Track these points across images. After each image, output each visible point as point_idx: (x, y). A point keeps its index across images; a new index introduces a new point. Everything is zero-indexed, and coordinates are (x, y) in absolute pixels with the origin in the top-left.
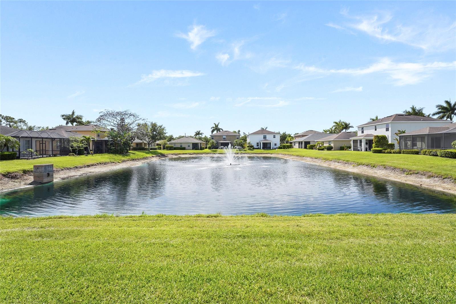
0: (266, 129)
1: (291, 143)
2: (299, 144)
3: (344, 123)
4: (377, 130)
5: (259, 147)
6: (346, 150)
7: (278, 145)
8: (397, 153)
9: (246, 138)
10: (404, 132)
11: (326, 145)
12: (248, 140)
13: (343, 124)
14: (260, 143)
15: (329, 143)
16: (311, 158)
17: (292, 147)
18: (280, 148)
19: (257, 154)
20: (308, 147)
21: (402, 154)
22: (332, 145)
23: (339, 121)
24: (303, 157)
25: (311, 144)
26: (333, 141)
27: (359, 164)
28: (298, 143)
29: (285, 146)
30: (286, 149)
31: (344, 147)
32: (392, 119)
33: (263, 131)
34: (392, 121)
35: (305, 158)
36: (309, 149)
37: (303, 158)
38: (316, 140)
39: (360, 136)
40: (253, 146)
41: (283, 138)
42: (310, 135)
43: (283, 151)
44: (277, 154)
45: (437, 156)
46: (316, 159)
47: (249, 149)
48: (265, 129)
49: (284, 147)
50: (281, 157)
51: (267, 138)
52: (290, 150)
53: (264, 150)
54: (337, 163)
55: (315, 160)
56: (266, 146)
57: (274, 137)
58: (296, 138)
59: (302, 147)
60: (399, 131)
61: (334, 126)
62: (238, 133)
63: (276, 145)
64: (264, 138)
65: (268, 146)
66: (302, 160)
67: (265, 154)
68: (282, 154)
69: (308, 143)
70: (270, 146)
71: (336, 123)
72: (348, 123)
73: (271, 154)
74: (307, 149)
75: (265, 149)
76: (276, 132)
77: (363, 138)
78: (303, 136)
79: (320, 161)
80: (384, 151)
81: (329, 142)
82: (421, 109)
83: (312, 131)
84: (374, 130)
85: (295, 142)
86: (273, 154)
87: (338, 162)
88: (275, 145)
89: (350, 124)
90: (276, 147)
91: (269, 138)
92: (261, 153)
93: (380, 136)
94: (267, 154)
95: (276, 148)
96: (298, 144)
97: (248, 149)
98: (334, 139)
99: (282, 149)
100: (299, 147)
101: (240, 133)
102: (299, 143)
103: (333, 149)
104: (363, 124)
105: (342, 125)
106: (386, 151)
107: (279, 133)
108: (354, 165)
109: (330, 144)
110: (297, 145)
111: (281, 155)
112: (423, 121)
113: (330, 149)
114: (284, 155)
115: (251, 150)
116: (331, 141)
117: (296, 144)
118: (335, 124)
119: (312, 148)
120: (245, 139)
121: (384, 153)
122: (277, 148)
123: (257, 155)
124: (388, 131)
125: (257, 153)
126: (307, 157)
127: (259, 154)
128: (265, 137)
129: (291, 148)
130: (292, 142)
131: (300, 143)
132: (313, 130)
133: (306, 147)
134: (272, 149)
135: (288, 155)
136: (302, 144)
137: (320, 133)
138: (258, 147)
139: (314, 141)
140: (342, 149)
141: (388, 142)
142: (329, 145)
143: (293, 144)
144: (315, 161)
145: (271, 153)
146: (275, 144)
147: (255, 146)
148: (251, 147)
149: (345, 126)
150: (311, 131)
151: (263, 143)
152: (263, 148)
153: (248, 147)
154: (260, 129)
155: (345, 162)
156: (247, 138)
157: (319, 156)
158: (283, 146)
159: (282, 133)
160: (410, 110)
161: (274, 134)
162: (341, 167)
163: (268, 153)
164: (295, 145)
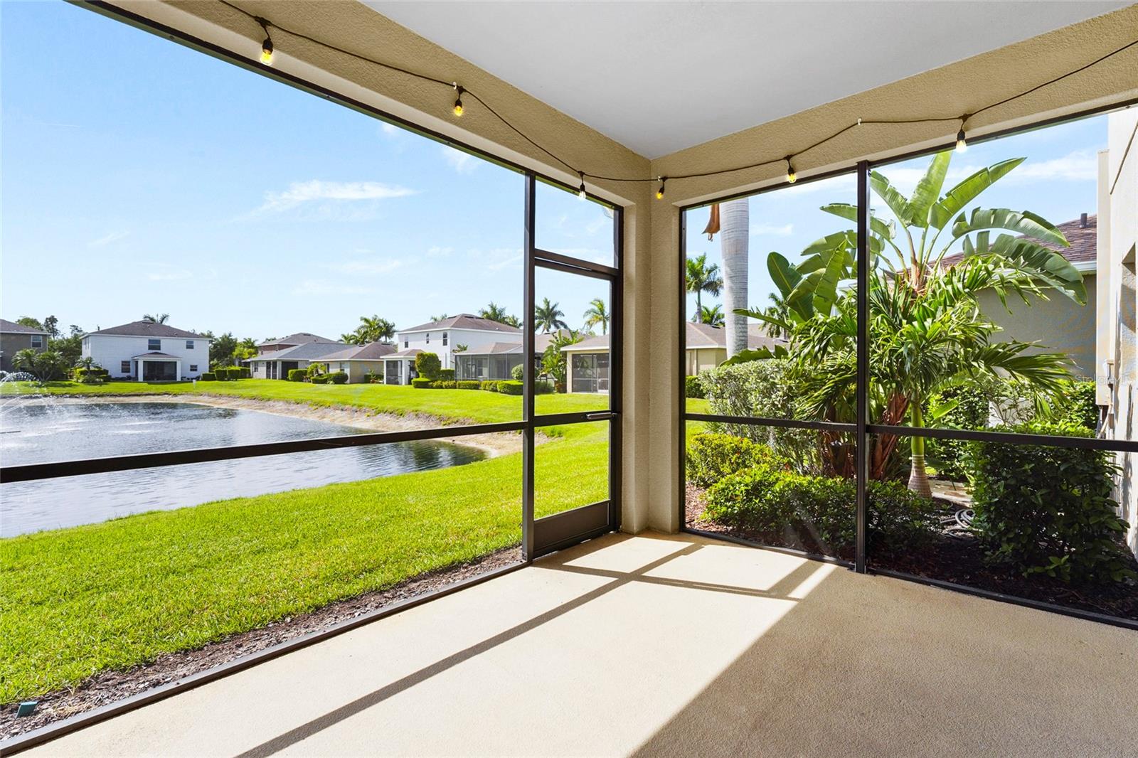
0: (163, 319)
1: (247, 364)
2: (268, 368)
3: (383, 322)
4: (430, 341)
5: (132, 374)
6: (373, 382)
7: (204, 368)
8: (450, 388)
9: (81, 343)
10: (465, 349)
11: (334, 371)
12: (87, 352)
13: (381, 324)
14: (137, 362)
15: (341, 367)
16: (288, 402)
17: (248, 375)
18: (206, 378)
19: (121, 395)
20: (289, 377)
21: (457, 390)
22: (347, 371)
23: (373, 316)
24: (269, 400)
25: (301, 368)
26: (349, 363)
27: (379, 412)
28: (265, 363)
29: (225, 372)
30: (229, 380)
31: (370, 376)
32: (454, 322)
33: (151, 328)
34: (452, 327)
35: (271, 403)
36: (295, 381)
37: (267, 404)
38: (310, 358)
39: (400, 354)
40: (106, 372)
41: (223, 349)
42: (301, 345)
43: (219, 385)
44: (193, 395)
45: (496, 391)
46: (298, 404)
47: (87, 382)
48: (158, 319)
49: (222, 376)
50: (206, 402)
51: (161, 348)
52: (241, 382)
53: (149, 383)
54: (339, 412)
55: (294, 407)
56: (160, 372)
57: (190, 346)
58: (264, 352)
59: (276, 375)
60: (459, 346)
61: (363, 327)
62: (47, 326)
63: (196, 370)
64: (150, 348)
65: (167, 371)
66: (260, 409)
67: (154, 395)
68: (209, 395)
69: (294, 365)
70: (173, 372)
71: (366, 320)
72: (390, 322)
73: (175, 395)
74: (288, 380)
75: (156, 381)
76: (198, 332)
77: (402, 357)
78: (281, 347)
79: (306, 409)
80: (431, 383)
81: (341, 363)
82: (503, 309)
83: (309, 335)
84: (426, 342)
85: (256, 363)
86: (181, 397)
87: (342, 410)
88: (191, 370)
89: (394, 326)
90: (194, 374)
91: (170, 348)
92: (137, 392)
93: (426, 355)
94: (159, 395)
95: (192, 379)
96: (265, 368)
97: (82, 382)
98: (352, 358)
99: (215, 380)
100: (268, 376)
101: (58, 326)
102: (268, 363)
103: (348, 381)
104: (409, 328)
105: (379, 327)
106: (435, 384)
107: (209, 336)
108: (369, 414)
109: (343, 370)
110: (262, 370)
111: (206, 398)
112: (498, 330)
113: (340, 379)
114: (215, 396)
115: (95, 383)
116: (346, 363)
117: (259, 368)
118: (363, 323)
119: (300, 377)
120: (72, 349)
121: (432, 387)
122: (197, 379)
123: (118, 398)
124: (446, 345)
125: (121, 392)
126: (278, 401)
127: (130, 396)
128: (154, 346)
129: (246, 378)
130: (249, 362)
131: (270, 365)
132: (309, 333)
133: (284, 377)
134: (179, 379)
135: (229, 396)
136: (275, 367)
137: (327, 342)
138: (125, 375)
139: (307, 362)
140: (366, 380)
141: (440, 367)
142: (341, 370)
143: (252, 368)
144: (293, 410)
145: (176, 392)
146: (191, 366)
147: (115, 371)
148: (98, 376)
149: (384, 329)
150: (305, 335)
151: (148, 365)
152: (147, 379)
153: (82, 373)
154: (141, 319)
155: (355, 408)
156: (84, 347)
157: (305, 397)
158: (217, 371)
159: (218, 335)
160: (489, 310)
161: (190, 339)
162: (344, 421)
163: (164, 391)
164: (256, 369)
